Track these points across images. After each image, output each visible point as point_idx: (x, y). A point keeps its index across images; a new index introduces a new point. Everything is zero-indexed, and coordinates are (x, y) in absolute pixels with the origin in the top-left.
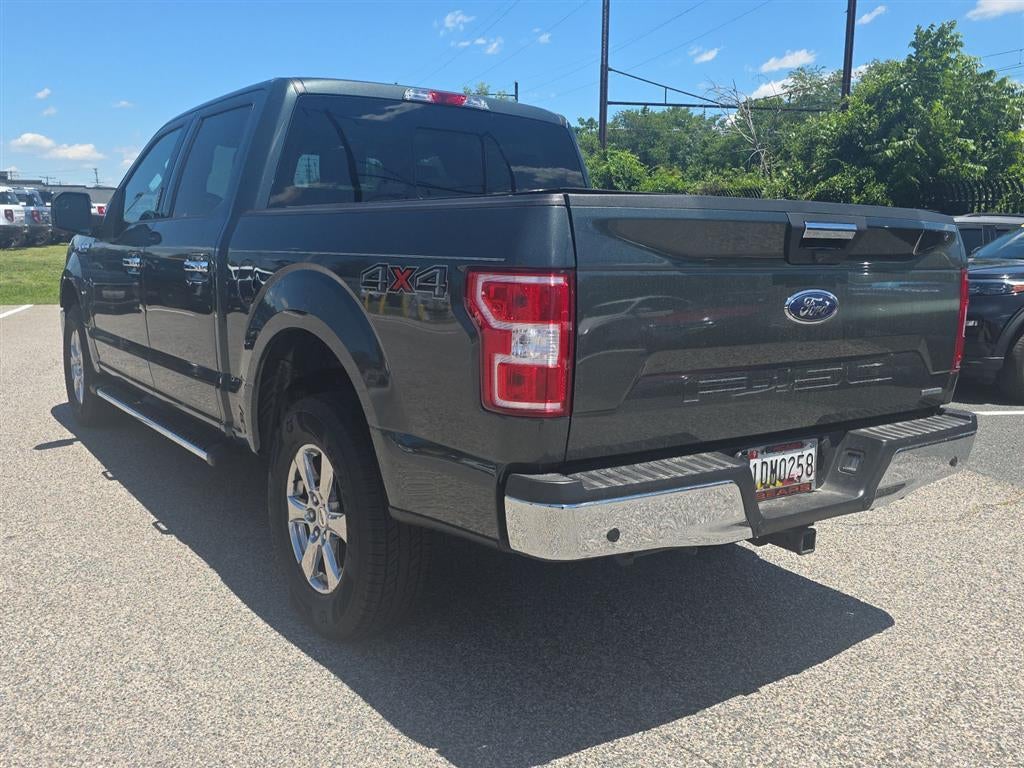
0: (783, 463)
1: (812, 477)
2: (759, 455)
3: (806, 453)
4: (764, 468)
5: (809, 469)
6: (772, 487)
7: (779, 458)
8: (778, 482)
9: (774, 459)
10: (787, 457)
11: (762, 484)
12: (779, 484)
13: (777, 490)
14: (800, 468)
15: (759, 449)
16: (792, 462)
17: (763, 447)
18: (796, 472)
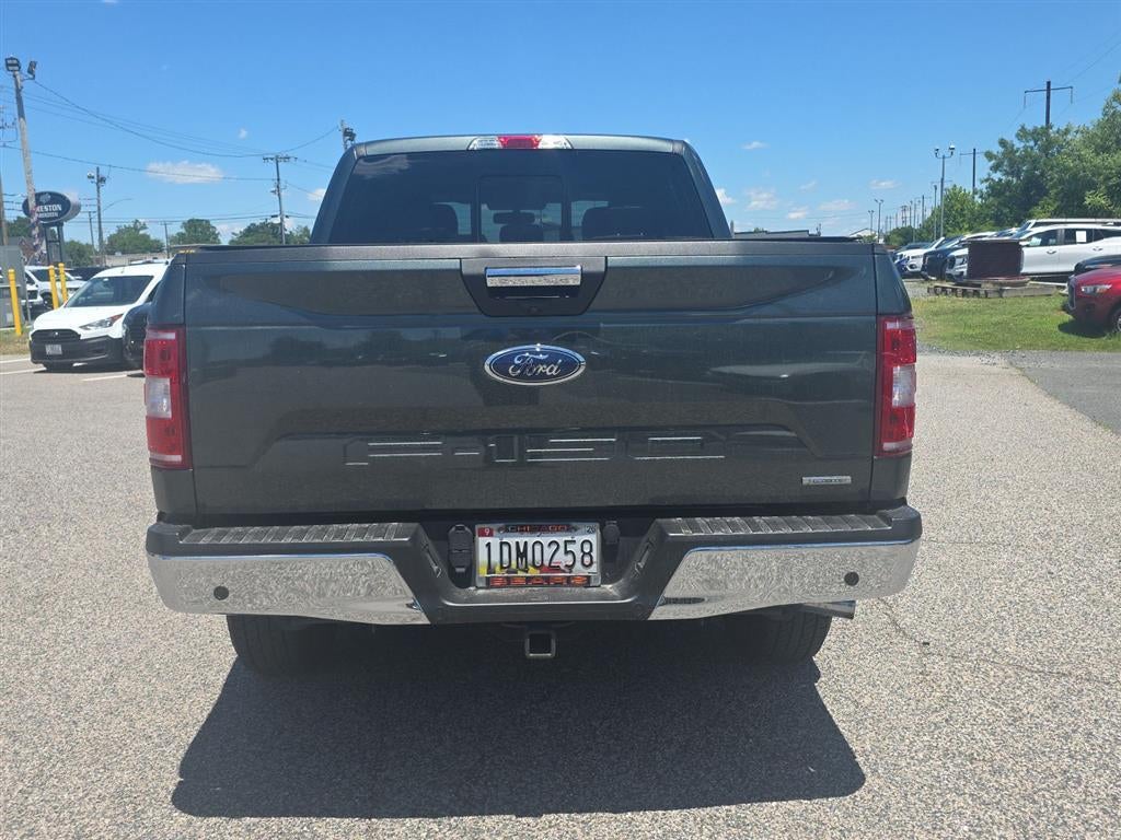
0: (538, 548)
1: (594, 568)
2: (495, 533)
3: (579, 539)
4: (505, 549)
5: (587, 559)
6: (520, 574)
7: (531, 540)
8: (531, 568)
9: (522, 540)
10: (545, 539)
11: (502, 568)
12: (533, 572)
13: (528, 579)
14: (570, 557)
15: (495, 526)
16: (554, 547)
17: (501, 525)
18: (562, 559)
